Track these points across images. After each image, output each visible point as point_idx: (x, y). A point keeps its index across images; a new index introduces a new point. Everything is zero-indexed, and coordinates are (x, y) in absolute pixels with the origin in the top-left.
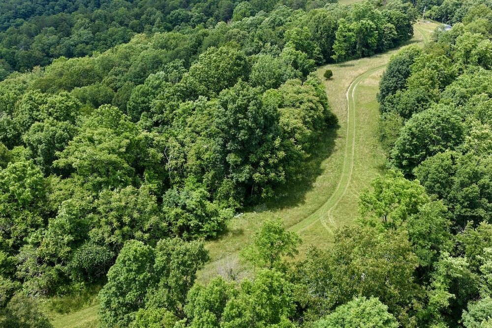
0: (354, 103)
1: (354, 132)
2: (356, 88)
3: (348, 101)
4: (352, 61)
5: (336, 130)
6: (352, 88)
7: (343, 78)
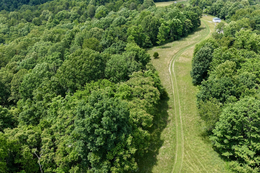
0: (175, 76)
1: (179, 102)
2: (175, 64)
3: (171, 75)
4: (169, 43)
5: (167, 101)
6: (172, 64)
7: (165, 57)
